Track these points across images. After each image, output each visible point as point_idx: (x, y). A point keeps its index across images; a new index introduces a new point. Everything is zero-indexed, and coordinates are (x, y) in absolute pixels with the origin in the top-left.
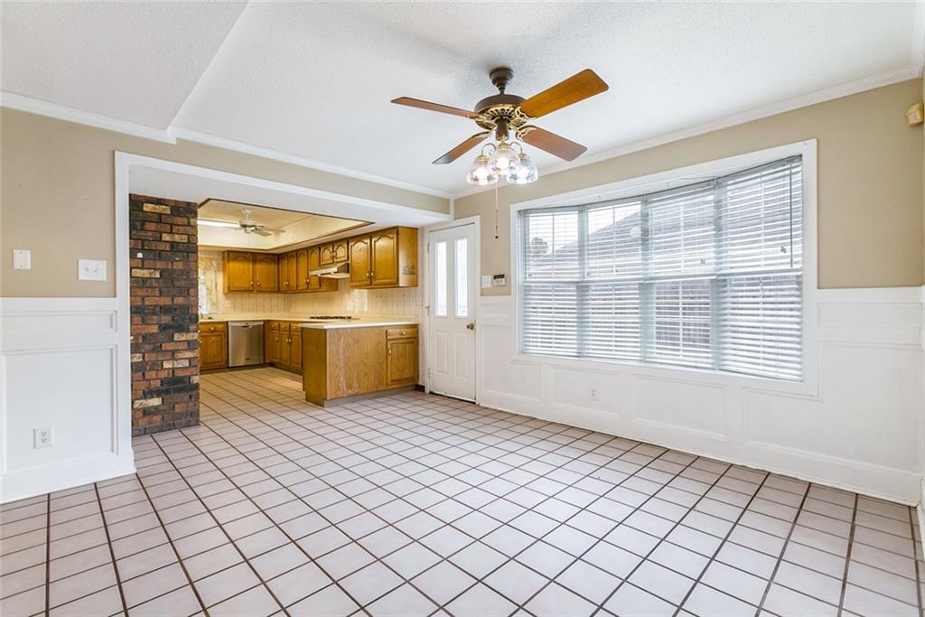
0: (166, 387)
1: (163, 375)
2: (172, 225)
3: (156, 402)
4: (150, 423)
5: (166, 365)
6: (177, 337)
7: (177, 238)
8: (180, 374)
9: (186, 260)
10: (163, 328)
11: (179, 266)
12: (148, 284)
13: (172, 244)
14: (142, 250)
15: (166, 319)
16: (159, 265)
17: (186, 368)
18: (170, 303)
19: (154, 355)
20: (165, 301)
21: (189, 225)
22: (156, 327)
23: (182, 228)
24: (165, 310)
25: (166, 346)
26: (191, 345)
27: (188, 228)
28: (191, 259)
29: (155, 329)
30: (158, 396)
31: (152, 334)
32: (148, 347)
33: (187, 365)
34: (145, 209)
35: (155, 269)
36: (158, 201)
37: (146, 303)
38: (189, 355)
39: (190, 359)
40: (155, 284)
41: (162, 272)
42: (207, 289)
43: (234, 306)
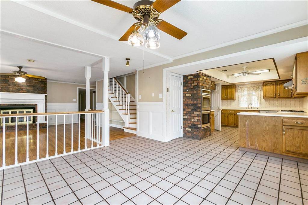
0: (192, 126)
1: (192, 123)
2: (194, 81)
3: (190, 130)
4: (189, 135)
5: (192, 120)
6: (195, 113)
7: (195, 84)
8: (195, 123)
9: (197, 90)
10: (192, 110)
11: (195, 92)
12: (189, 98)
13: (194, 86)
14: (188, 89)
15: (192, 107)
16: (191, 92)
17: (196, 122)
18: (193, 103)
19: (190, 117)
20: (192, 102)
21: (198, 80)
22: (190, 109)
23: (196, 81)
24: (192, 105)
25: (193, 115)
26: (198, 116)
27: (197, 81)
28: (198, 90)
29: (190, 110)
30: (191, 128)
31: (190, 111)
32: (189, 115)
33: (197, 121)
34: (188, 78)
35: (190, 94)
36: (191, 75)
37: (189, 103)
38: (197, 118)
39: (197, 119)
40: (190, 98)
41: (192, 94)
42: (257, 98)
43: (269, 105)
